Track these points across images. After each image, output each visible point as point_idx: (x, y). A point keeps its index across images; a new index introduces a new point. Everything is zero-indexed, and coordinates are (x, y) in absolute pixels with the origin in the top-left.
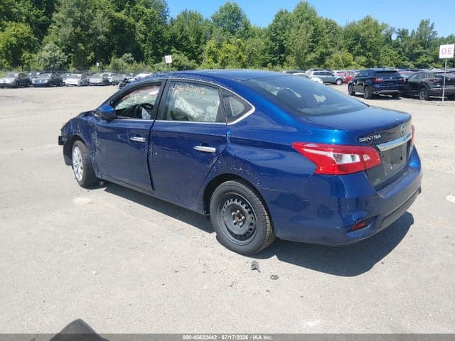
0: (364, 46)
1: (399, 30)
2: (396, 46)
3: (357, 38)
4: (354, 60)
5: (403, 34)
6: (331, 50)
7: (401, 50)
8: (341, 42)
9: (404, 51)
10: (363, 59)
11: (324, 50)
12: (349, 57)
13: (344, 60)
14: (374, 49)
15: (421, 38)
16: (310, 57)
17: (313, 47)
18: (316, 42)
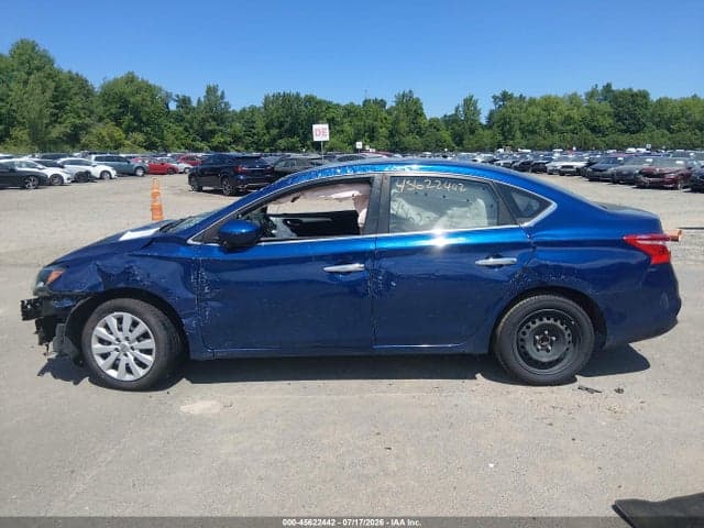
0: (137, 118)
1: (178, 96)
2: (179, 119)
3: (125, 104)
4: (126, 138)
5: (184, 102)
6: (87, 121)
7: (188, 125)
8: (100, 110)
9: (191, 127)
10: (140, 137)
11: (78, 121)
12: (118, 133)
13: (111, 138)
14: (154, 123)
15: (211, 110)
16: (56, 132)
17: (56, 115)
18: (60, 108)
